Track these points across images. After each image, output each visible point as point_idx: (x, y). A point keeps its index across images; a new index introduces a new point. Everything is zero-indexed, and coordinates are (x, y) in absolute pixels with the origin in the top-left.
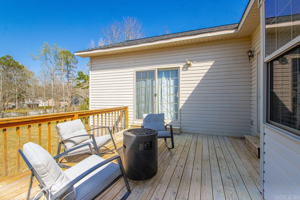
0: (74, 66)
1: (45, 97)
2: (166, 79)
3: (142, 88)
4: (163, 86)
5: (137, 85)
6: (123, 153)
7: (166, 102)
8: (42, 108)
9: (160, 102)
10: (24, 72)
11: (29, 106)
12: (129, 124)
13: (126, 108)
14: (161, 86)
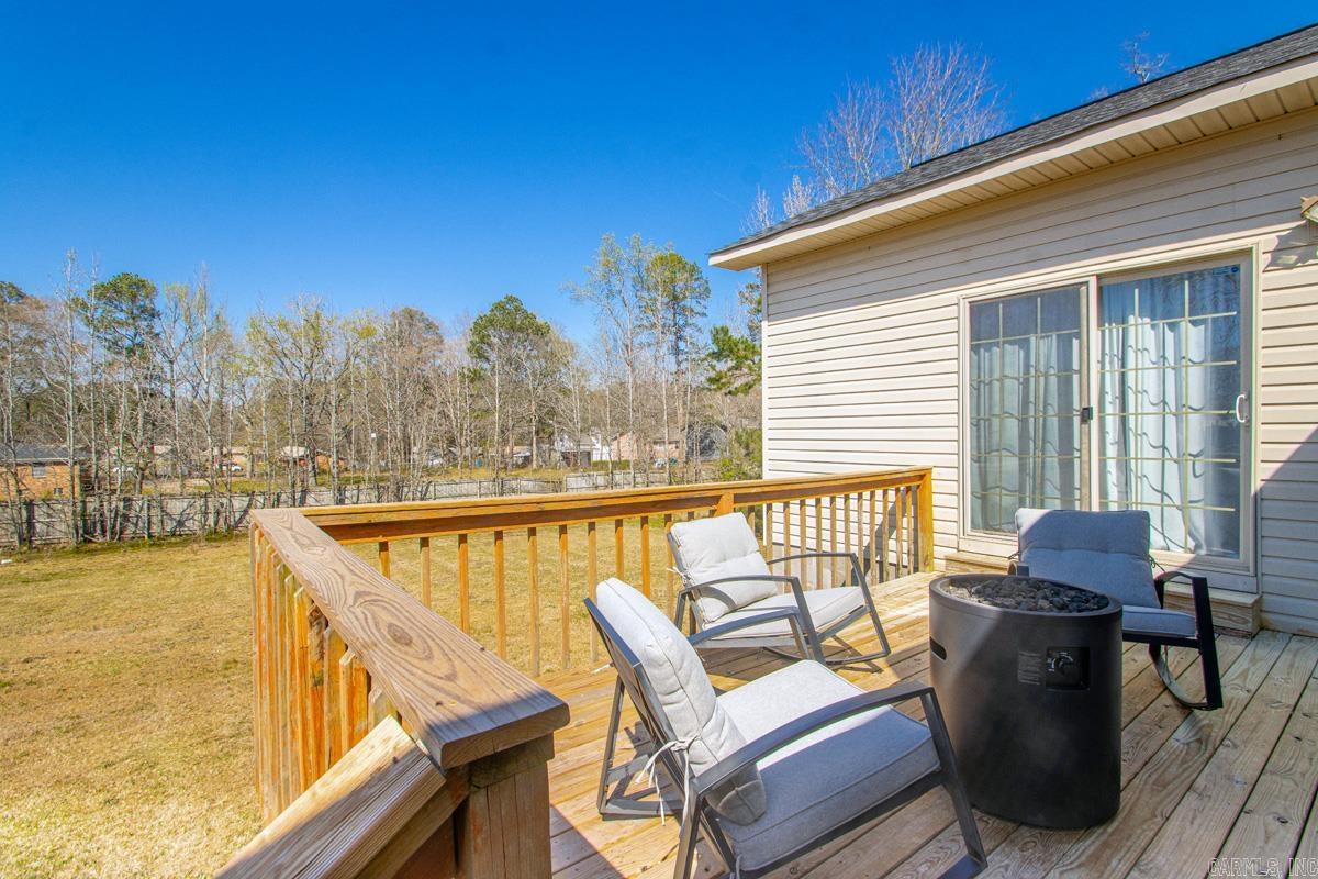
0: (698, 309)
1: (608, 427)
2: (1153, 327)
3: (1008, 382)
4: (1131, 364)
5: (977, 367)
6: (929, 676)
7: (1150, 453)
8: (601, 465)
9: (1112, 451)
10: (550, 344)
11: (565, 457)
12: (939, 552)
13: (921, 477)
14: (1123, 367)
